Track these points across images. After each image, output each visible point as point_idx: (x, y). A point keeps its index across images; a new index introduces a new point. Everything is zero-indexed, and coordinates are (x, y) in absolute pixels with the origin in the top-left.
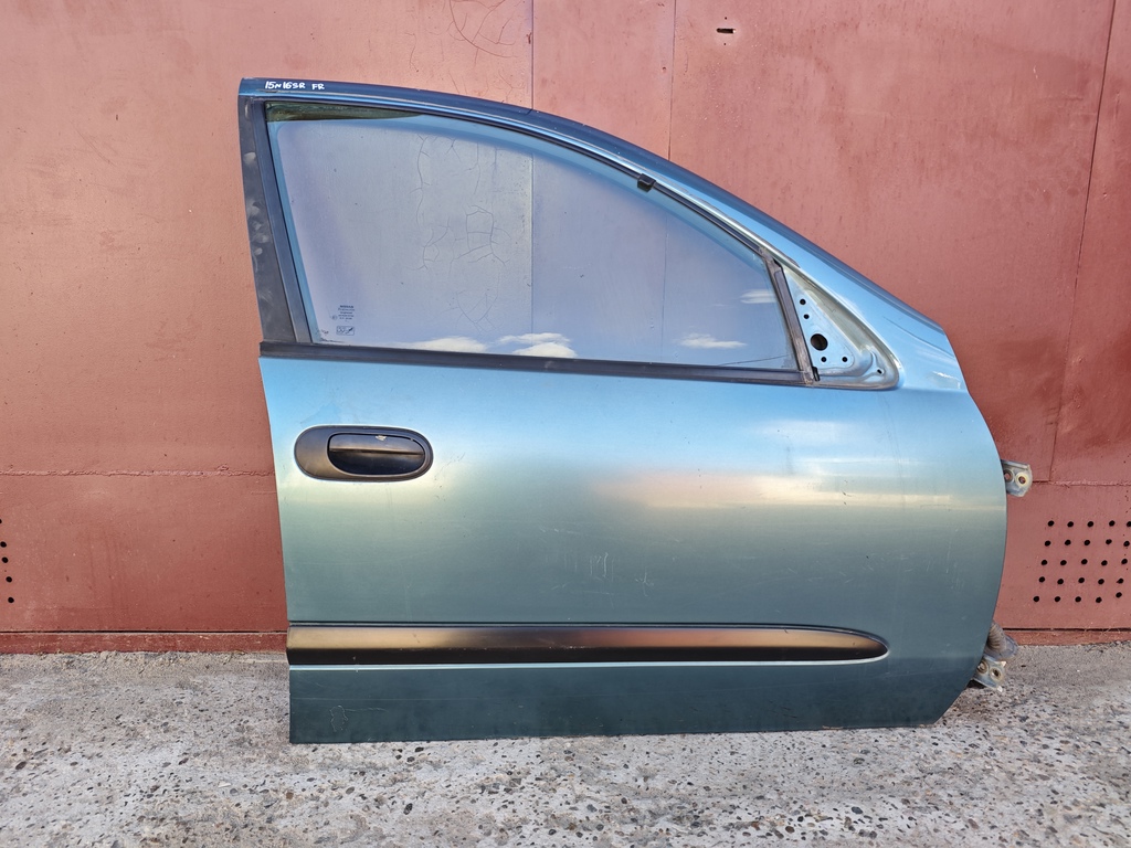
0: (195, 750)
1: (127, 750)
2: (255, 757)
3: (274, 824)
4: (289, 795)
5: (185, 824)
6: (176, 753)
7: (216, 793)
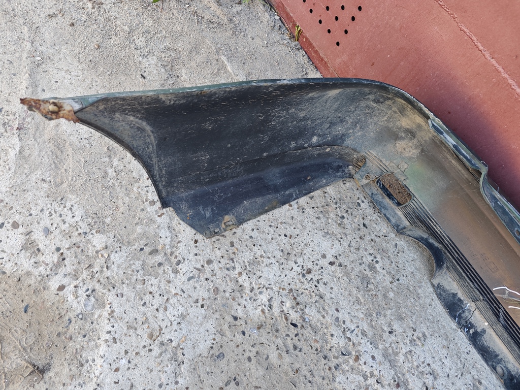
0: (341, 259)
1: (316, 221)
2: (362, 301)
3: (337, 373)
4: (357, 358)
5: (304, 320)
6: (333, 252)
7: (329, 312)
